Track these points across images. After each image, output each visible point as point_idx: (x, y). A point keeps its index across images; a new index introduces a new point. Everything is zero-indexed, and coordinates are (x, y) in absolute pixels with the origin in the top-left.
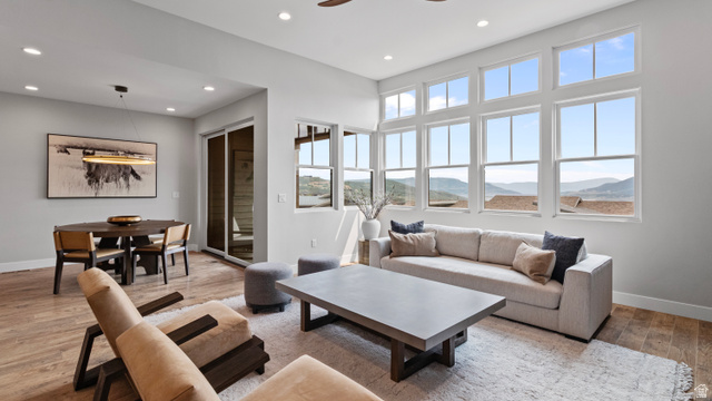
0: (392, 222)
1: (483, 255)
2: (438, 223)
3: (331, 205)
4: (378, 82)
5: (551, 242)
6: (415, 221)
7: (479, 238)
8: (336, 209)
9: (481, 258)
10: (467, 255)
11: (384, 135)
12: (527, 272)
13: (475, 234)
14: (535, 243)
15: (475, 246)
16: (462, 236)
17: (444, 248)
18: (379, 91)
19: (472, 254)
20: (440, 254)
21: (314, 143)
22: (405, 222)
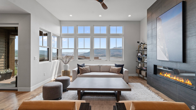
0: (78, 64)
1: (101, 70)
2: (88, 64)
3: (48, 60)
4: (60, 21)
5: (117, 66)
6: (83, 63)
7: (100, 66)
8: (50, 61)
9: (101, 71)
10: (97, 71)
11: (62, 38)
12: (117, 72)
13: (99, 65)
14: (113, 66)
15: (99, 68)
16: (96, 66)
17: (92, 70)
18: (60, 24)
19: (99, 70)
20: (91, 72)
21: (43, 36)
22: (81, 64)
